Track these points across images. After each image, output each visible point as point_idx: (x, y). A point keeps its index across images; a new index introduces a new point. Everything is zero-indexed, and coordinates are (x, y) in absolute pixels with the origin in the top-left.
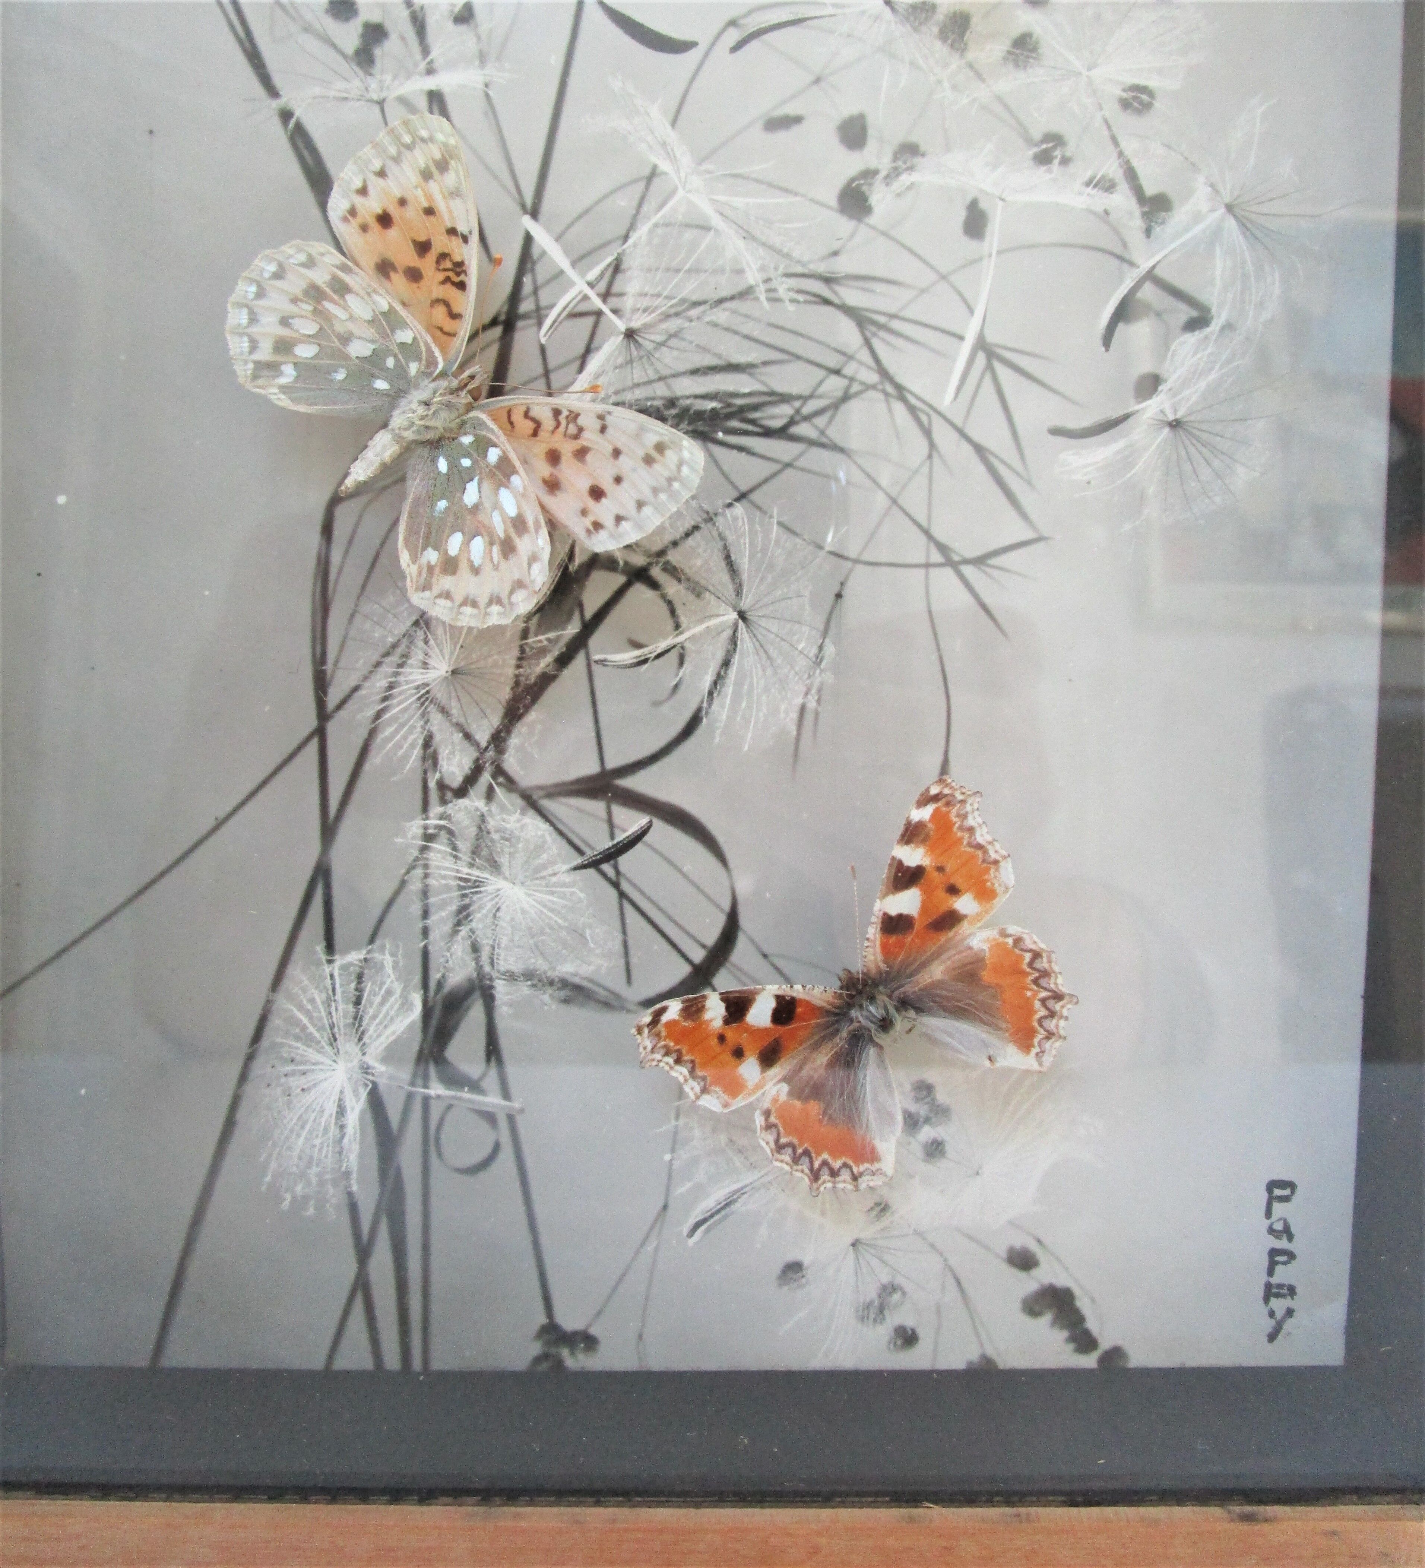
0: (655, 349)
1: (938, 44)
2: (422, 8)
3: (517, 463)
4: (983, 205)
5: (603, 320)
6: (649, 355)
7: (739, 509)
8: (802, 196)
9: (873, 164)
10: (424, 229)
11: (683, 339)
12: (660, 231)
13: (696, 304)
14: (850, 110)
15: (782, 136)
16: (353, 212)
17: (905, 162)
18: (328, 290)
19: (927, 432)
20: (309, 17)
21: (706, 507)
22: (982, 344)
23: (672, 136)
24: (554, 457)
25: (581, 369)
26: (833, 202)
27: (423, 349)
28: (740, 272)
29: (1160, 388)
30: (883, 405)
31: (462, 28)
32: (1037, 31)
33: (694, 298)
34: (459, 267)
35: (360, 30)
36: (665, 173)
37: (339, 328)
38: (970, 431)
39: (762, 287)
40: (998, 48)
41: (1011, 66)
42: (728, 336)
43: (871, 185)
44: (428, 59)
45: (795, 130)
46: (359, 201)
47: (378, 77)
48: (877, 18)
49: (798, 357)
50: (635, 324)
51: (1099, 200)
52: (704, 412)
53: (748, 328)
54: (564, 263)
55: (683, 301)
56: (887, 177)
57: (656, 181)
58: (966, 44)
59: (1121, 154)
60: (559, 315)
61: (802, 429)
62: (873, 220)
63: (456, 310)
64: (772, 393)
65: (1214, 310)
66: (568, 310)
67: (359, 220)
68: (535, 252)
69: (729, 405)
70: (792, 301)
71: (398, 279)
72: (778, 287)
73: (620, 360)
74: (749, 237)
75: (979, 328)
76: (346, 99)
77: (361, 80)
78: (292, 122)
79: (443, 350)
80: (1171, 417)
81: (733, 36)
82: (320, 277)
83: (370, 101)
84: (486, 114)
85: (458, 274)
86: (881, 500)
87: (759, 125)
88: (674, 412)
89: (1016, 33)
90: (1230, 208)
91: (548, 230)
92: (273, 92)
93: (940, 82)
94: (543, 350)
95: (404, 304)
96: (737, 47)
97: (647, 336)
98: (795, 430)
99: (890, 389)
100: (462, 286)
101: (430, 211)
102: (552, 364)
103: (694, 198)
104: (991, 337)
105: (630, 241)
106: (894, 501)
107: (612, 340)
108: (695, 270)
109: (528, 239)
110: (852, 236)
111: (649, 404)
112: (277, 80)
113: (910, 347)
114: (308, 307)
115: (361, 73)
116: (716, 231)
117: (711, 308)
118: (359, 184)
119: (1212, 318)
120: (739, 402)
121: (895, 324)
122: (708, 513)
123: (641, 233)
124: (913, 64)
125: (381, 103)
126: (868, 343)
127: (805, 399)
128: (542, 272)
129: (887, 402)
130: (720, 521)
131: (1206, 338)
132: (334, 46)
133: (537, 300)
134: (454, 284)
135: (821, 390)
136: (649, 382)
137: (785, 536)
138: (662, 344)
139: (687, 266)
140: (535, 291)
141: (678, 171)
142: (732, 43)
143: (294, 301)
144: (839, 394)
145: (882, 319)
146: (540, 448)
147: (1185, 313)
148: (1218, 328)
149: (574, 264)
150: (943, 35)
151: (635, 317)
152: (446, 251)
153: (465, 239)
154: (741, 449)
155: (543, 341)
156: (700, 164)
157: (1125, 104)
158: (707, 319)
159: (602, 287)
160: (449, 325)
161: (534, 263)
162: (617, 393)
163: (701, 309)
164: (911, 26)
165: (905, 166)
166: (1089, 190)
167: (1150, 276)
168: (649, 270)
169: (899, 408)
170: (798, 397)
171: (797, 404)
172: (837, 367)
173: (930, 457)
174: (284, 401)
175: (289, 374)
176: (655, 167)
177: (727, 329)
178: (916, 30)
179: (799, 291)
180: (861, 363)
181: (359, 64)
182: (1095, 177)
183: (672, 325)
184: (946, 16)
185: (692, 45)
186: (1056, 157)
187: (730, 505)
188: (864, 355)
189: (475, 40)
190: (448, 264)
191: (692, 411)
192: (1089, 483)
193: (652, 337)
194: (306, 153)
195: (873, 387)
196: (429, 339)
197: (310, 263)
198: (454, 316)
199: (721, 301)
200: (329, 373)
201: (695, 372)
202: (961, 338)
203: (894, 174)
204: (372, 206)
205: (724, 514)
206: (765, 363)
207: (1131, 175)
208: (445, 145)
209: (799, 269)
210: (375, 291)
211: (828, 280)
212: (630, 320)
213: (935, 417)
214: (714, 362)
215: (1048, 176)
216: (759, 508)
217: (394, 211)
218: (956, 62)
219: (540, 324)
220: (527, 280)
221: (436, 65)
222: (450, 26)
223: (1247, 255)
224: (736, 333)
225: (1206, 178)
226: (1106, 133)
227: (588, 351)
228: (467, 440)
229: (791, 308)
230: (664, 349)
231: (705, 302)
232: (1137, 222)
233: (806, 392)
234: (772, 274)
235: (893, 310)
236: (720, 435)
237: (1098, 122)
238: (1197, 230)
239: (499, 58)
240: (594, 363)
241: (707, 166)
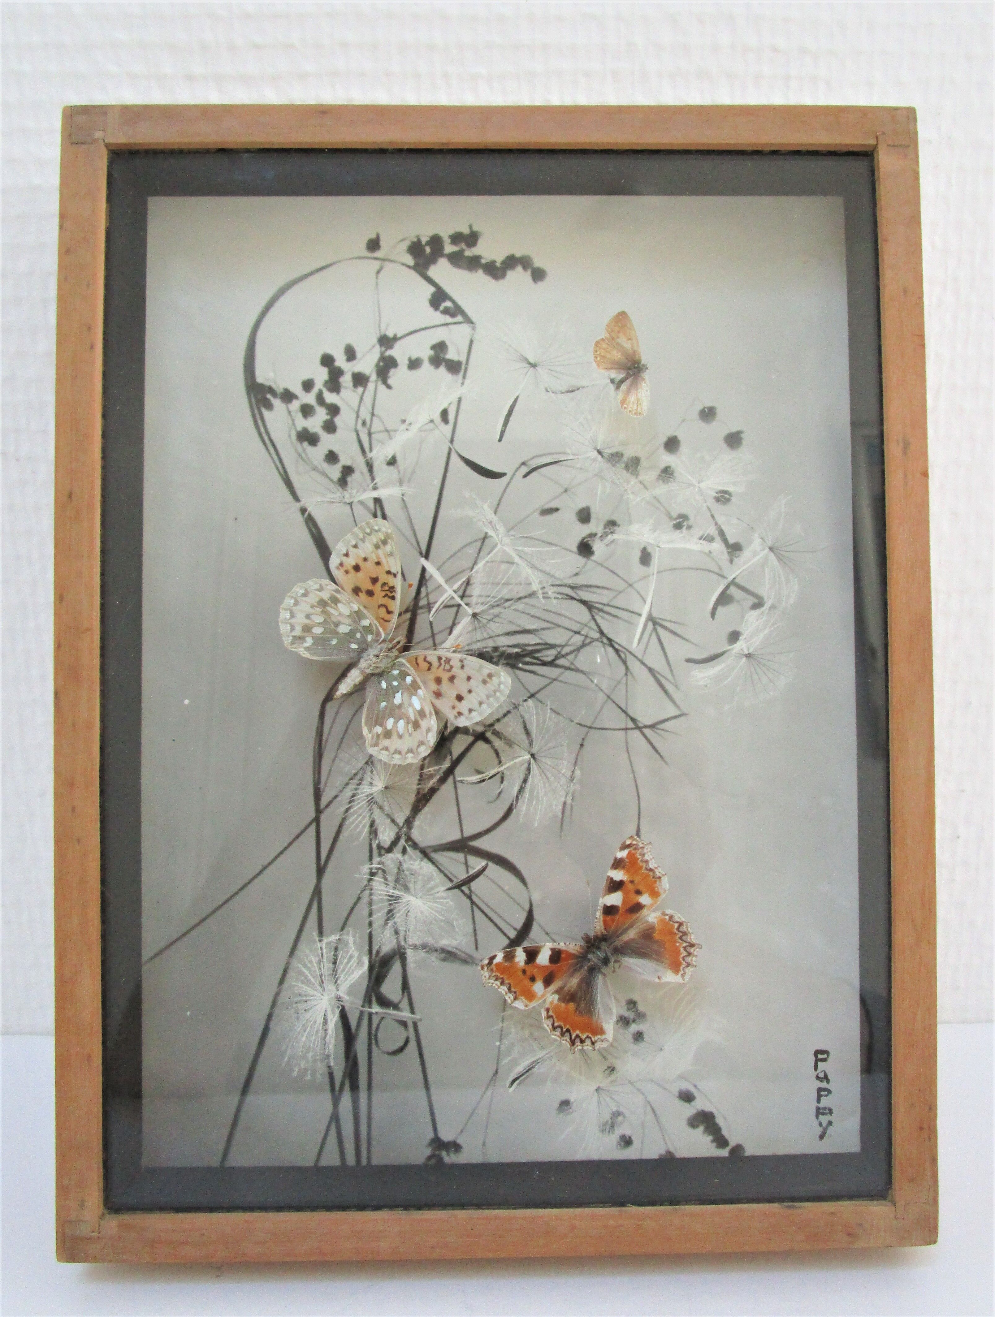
0: (487, 623)
1: (625, 472)
2: (371, 459)
3: (420, 684)
4: (649, 549)
5: (461, 608)
6: (484, 626)
7: (530, 702)
8: (560, 546)
9: (594, 530)
10: (375, 571)
11: (501, 618)
12: (489, 565)
13: (507, 600)
14: (581, 505)
15: (549, 518)
16: (341, 564)
17: (610, 529)
18: (329, 602)
19: (624, 662)
20: (315, 463)
21: (513, 701)
22: (650, 618)
23: (494, 518)
24: (438, 681)
25: (450, 633)
26: (575, 549)
27: (374, 629)
28: (530, 584)
29: (740, 638)
30: (603, 649)
31: (391, 468)
32: (673, 465)
33: (507, 597)
34: (392, 589)
35: (341, 469)
36: (491, 537)
37: (333, 619)
38: (645, 661)
39: (540, 592)
40: (654, 474)
41: (661, 482)
42: (523, 615)
43: (594, 540)
44: (374, 482)
45: (556, 515)
46: (345, 559)
47: (350, 491)
48: (594, 460)
49: (559, 626)
50: (477, 610)
51: (706, 546)
52: (513, 653)
53: (534, 612)
54: (441, 580)
55: (501, 599)
56: (601, 536)
57: (487, 540)
58: (638, 472)
59: (716, 524)
60: (439, 606)
61: (561, 662)
62: (594, 558)
63: (390, 609)
64: (547, 644)
65: (766, 599)
66: (443, 604)
67: (345, 568)
68: (427, 576)
69: (524, 650)
70: (556, 598)
71: (363, 595)
72: (548, 591)
73: (470, 629)
74: (533, 567)
75: (649, 610)
76: (333, 502)
77: (341, 494)
78: (306, 514)
79: (384, 629)
80: (746, 652)
81: (524, 470)
82: (325, 595)
83: (345, 503)
84: (403, 509)
85: (391, 592)
86: (601, 697)
87: (538, 513)
88: (496, 654)
89: (662, 466)
90: (771, 549)
91: (433, 565)
92: (297, 499)
93: (626, 490)
94: (431, 623)
95: (365, 607)
96: (525, 476)
97: (484, 617)
98: (559, 662)
99: (605, 641)
100: (393, 598)
101: (378, 563)
102: (436, 631)
103: (506, 548)
104: (655, 614)
105: (474, 570)
106: (609, 697)
107: (466, 619)
108: (507, 584)
109: (424, 570)
110: (584, 566)
111: (485, 650)
112: (299, 493)
113: (615, 619)
114: (319, 610)
115: (341, 489)
116: (517, 564)
117: (515, 602)
118: (345, 552)
119: (765, 602)
120: (530, 648)
121: (607, 609)
122: (515, 704)
123: (480, 565)
124: (613, 482)
125: (350, 504)
126: (593, 617)
127: (563, 646)
128: (431, 586)
129: (604, 647)
130: (521, 708)
131: (762, 612)
132: (327, 477)
133: (428, 600)
134: (389, 597)
135: (571, 641)
136: (484, 639)
137: (554, 715)
138: (490, 620)
139: (503, 582)
140: (427, 595)
141: (497, 535)
142: (524, 474)
143: (313, 607)
144: (580, 644)
145: (600, 606)
146: (431, 676)
147: (752, 600)
148: (768, 608)
149: (447, 581)
150: (627, 468)
151: (477, 606)
152: (386, 582)
153: (395, 576)
154: (531, 672)
155: (431, 620)
156: (508, 531)
157: (717, 499)
158: (513, 608)
159: (460, 592)
160: (387, 616)
161: (427, 581)
162: (468, 645)
163: (511, 602)
164: (611, 463)
165: (610, 531)
166: (701, 541)
167: (733, 583)
168: (484, 584)
169: (610, 650)
170: (559, 646)
171: (559, 649)
172: (579, 631)
173: (626, 674)
174: (306, 655)
175: (309, 642)
176: (486, 533)
177: (523, 613)
178: (614, 466)
179: (559, 593)
180: (590, 628)
181: (340, 485)
182: (704, 535)
183: (496, 611)
184: (628, 459)
185: (504, 474)
186: (684, 526)
187: (525, 700)
188: (593, 624)
189: (397, 473)
190: (387, 588)
191: (506, 654)
192: (706, 686)
193: (486, 617)
194: (313, 529)
195: (597, 640)
196: (377, 624)
197: (321, 589)
198: (389, 612)
199: (520, 599)
200: (329, 641)
201: (508, 634)
202: (640, 615)
203: (605, 535)
204: (350, 562)
205: (523, 706)
206: (542, 629)
207: (722, 533)
208: (386, 533)
209: (558, 582)
210: (351, 602)
211: (573, 588)
212: (474, 608)
213: (628, 654)
214: (518, 629)
215: (681, 535)
216: (540, 701)
217: (362, 564)
218: (633, 481)
219: (429, 611)
220: (423, 590)
221: (378, 485)
222: (385, 467)
223: (781, 571)
224: (528, 614)
225: (759, 535)
226: (709, 514)
227: (454, 624)
228: (396, 672)
229: (555, 601)
230: (492, 623)
231: (512, 599)
232: (726, 557)
233: (563, 644)
234: (544, 585)
235: (605, 601)
236: (520, 665)
237: (705, 508)
238: (756, 559)
239: (409, 481)
240: (457, 630)
241: (512, 533)
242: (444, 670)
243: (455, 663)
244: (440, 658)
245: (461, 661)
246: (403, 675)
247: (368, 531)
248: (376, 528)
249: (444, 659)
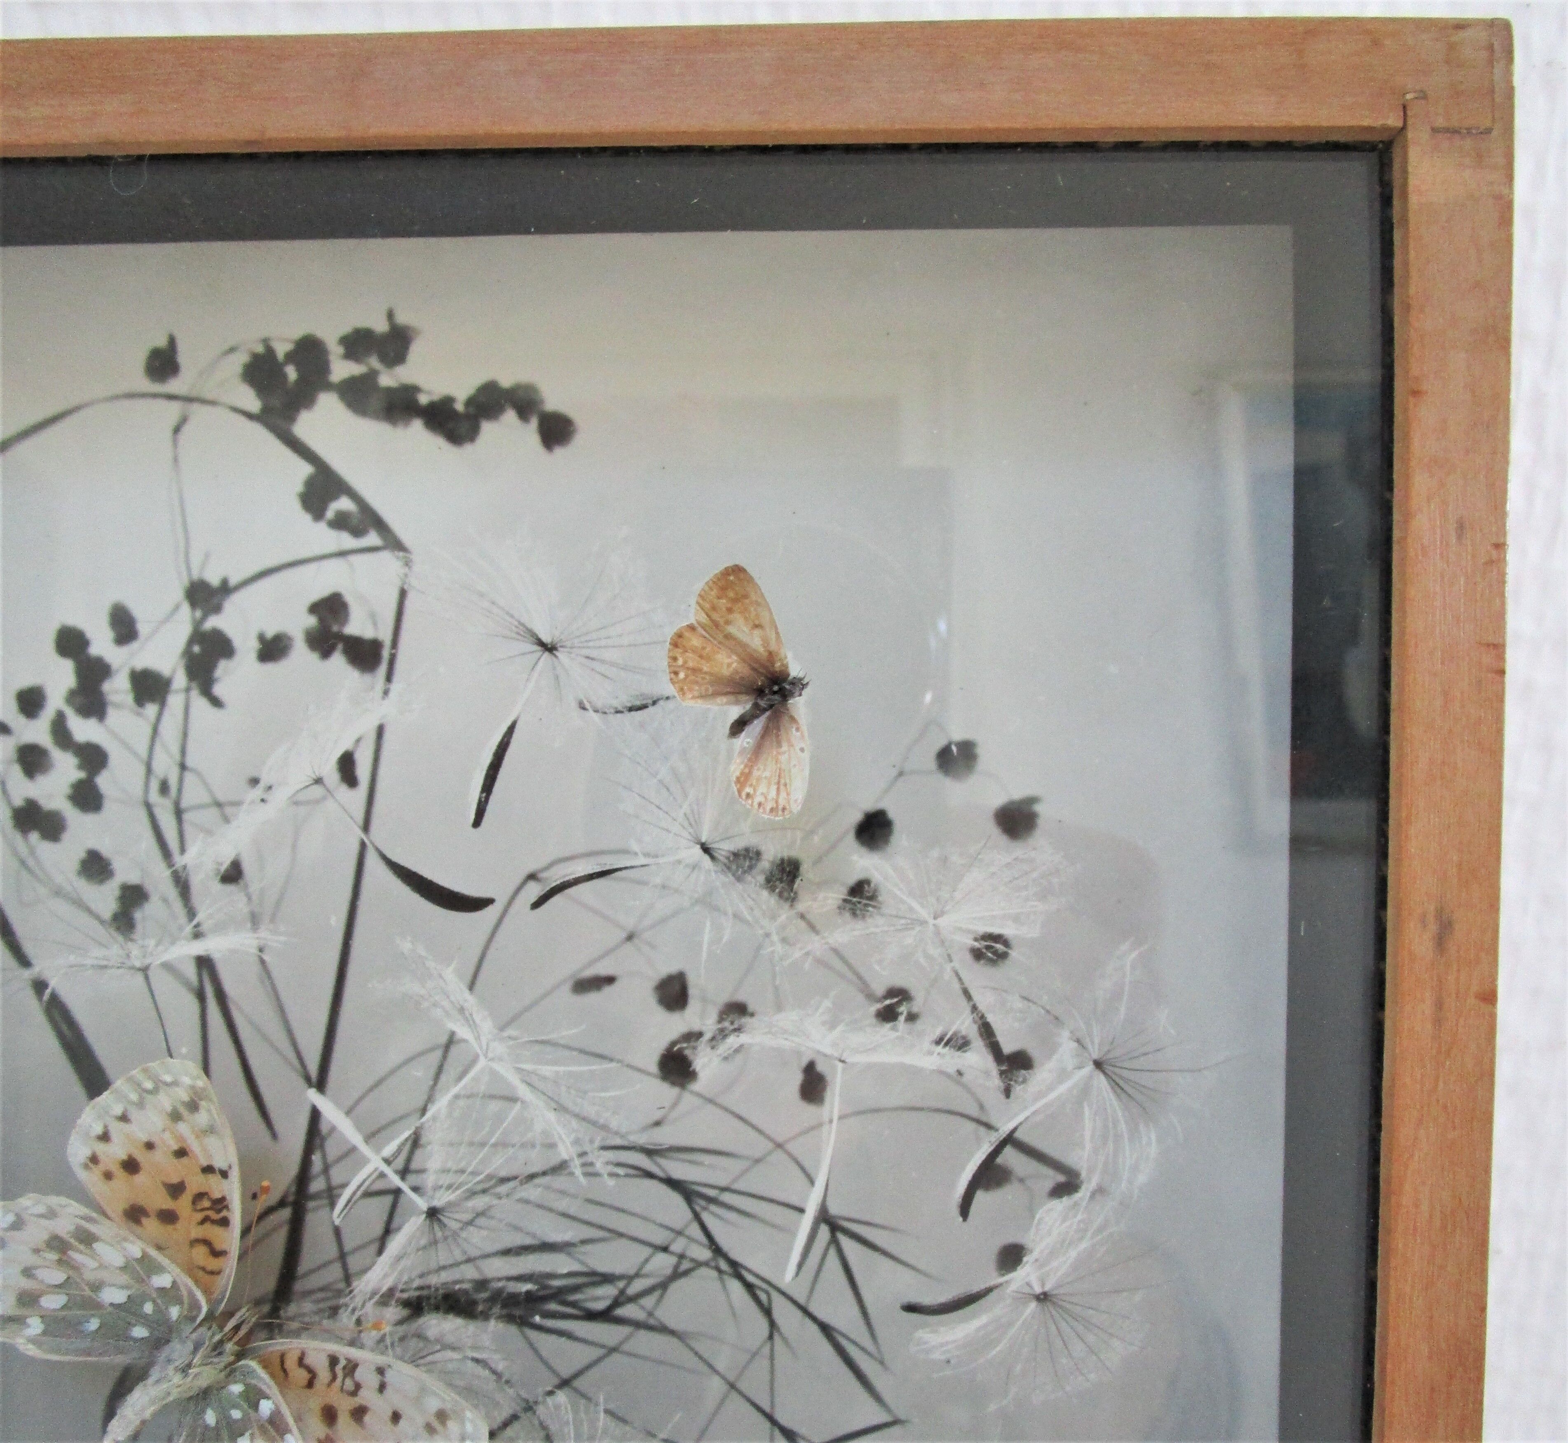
0: (462, 1229)
1: (765, 893)
2: (185, 867)
3: (290, 1421)
4: (820, 1067)
5: (402, 1200)
6: (455, 1234)
7: (561, 1397)
8: (619, 1061)
9: (696, 1027)
10: (175, 1171)
11: (492, 1218)
12: (462, 1103)
13: (504, 1180)
14: (667, 968)
15: (593, 998)
16: (94, 1159)
17: (732, 1023)
18: (72, 1241)
19: (767, 1312)
20: (59, 879)
21: (524, 1394)
22: (824, 1217)
23: (470, 1001)
24: (330, 1415)
25: (380, 1252)
26: (654, 1068)
27: (185, 1293)
28: (552, 1146)
29: (1025, 1259)
30: (717, 1285)
31: (230, 888)
32: (876, 878)
33: (503, 1173)
34: (220, 1204)
35: (117, 893)
36: (465, 1041)
37: (89, 1276)
38: (813, 1308)
39: (577, 1162)
40: (832, 898)
41: (847, 915)
42: (540, 1212)
43: (695, 1048)
44: (195, 922)
45: (607, 990)
46: (101, 1148)
47: (140, 942)
48: (695, 867)
49: (621, 1235)
50: (437, 1203)
51: (950, 1060)
52: (520, 1294)
53: (563, 1204)
54: (355, 1138)
55: (489, 1177)
56: (713, 1039)
57: (454, 1050)
58: (796, 893)
59: (974, 1008)
60: (354, 1193)
61: (627, 1311)
62: (696, 1086)
63: (218, 1247)
64: (594, 1273)
65: (1084, 1174)
66: (363, 1189)
67: (102, 1167)
68: (324, 1128)
69: (544, 1287)
70: (612, 1175)
71: (151, 1225)
72: (594, 1161)
73: (423, 1242)
74: (560, 1108)
75: (821, 1197)
76: (106, 967)
77: (122, 947)
78: (48, 992)
79: (207, 1292)
80: (1038, 1290)
81: (534, 891)
82: (64, 1227)
83: (132, 968)
84: (262, 982)
85: (219, 1211)
86: (716, 1385)
87: (567, 987)
88: (484, 1295)
89: (852, 881)
90: (1098, 1064)
91: (337, 1103)
92: (24, 961)
93: (767, 935)
94: (337, 1231)
95: (159, 1248)
96: (536, 905)
97: (450, 1215)
98: (620, 1312)
99: (724, 1265)
100: (224, 1222)
101: (181, 1153)
102: (348, 1246)
103: (497, 1066)
104: (834, 1209)
105: (429, 1115)
106: (732, 1386)
107: (413, 1220)
108: (502, 1144)
109: (315, 1115)
110: (675, 1104)
111: (457, 1287)
112: (28, 948)
113: (746, 1221)
114: (53, 1256)
115: (120, 938)
116: (523, 1102)
117: (521, 1184)
119: (1082, 1182)
120: (556, 1283)
121: (726, 1197)
122: (527, 1401)
123: (440, 1105)
124: (736, 916)
125: (145, 970)
126: (697, 1217)
127: (630, 1279)
128: (332, 1149)
129: (722, 1281)
130: (540, 1410)
131: (1076, 1204)
132: (89, 911)
133: (328, 1179)
134: (214, 1222)
135: (648, 1268)
136: (457, 1264)
137: (612, 1423)
138: (470, 1223)
139: (493, 1141)
140: (326, 1169)
141: (478, 1038)
142: (533, 899)
143: (37, 1251)
144: (669, 1271)
145: (712, 1193)
147: (1052, 1178)
148: (1089, 1194)
149: (369, 1138)
150: (770, 883)
151: (438, 1194)
152: (202, 1190)
154: (561, 1333)
155: (337, 1222)
156: (502, 1029)
157: (978, 955)
158: (518, 1195)
159: (400, 1163)
160: (213, 1264)
161: (323, 1139)
162: (421, 1276)
163: (512, 1184)
164: (734, 875)
165: (732, 1027)
166: (940, 1049)
167: (1009, 1140)
168: (451, 1144)
169: (735, 1286)
170: (621, 1277)
171: (621, 1284)
172: (664, 1245)
173: (771, 1337)
175: (35, 1326)
176: (453, 1034)
177: (540, 1206)
178: (739, 879)
179: (619, 1165)
180: (690, 1239)
181: (118, 929)
182: (945, 1035)
183: (480, 1202)
184: (773, 863)
185: (487, 902)
186: (902, 1013)
187: (550, 1393)
188: (695, 1231)
189: (245, 899)
190: (206, 1203)
191: (505, 1295)
192: (948, 1362)
193: (457, 1216)
194: (64, 1028)
195: (706, 1264)
196: (190, 1283)
197: (51, 1214)
198: (217, 1254)
199: (532, 1177)
200: (80, 1323)
201: (507, 1252)
202: (802, 1211)
203: (722, 1034)
204: (116, 1151)
205: (544, 1402)
206: (584, 1242)
207: (987, 1031)
208: (193, 1087)
209: (618, 1141)
210: (125, 1239)
211: (650, 1152)
212: (432, 1198)
213: (775, 1295)
214: (528, 1241)
215: (894, 1035)
216: (583, 1396)
217: (141, 1156)
218: (785, 914)
219: (332, 1205)
220: (316, 1158)
221: (204, 928)
222: (217, 887)
223: (1120, 1114)
224: (551, 1210)
225: (1071, 1032)
226: (957, 986)
227: (388, 1231)
228: (237, 1388)
229: (611, 1182)
230: (471, 1228)
231: (515, 1178)
232: (996, 1082)
233: (632, 1272)
234: (587, 1148)
235: (723, 1182)
236: (537, 1319)
237: (948, 975)
238: (1062, 1089)
239: (273, 920)
240: (395, 1244)
241: (511, 1032)
242: (342, 1389)
243: (366, 1376)
244: (333, 1361)
245: (381, 1371)
246: (253, 1397)
247: (149, 1085)
248: (168, 1078)
249: (343, 1362)
